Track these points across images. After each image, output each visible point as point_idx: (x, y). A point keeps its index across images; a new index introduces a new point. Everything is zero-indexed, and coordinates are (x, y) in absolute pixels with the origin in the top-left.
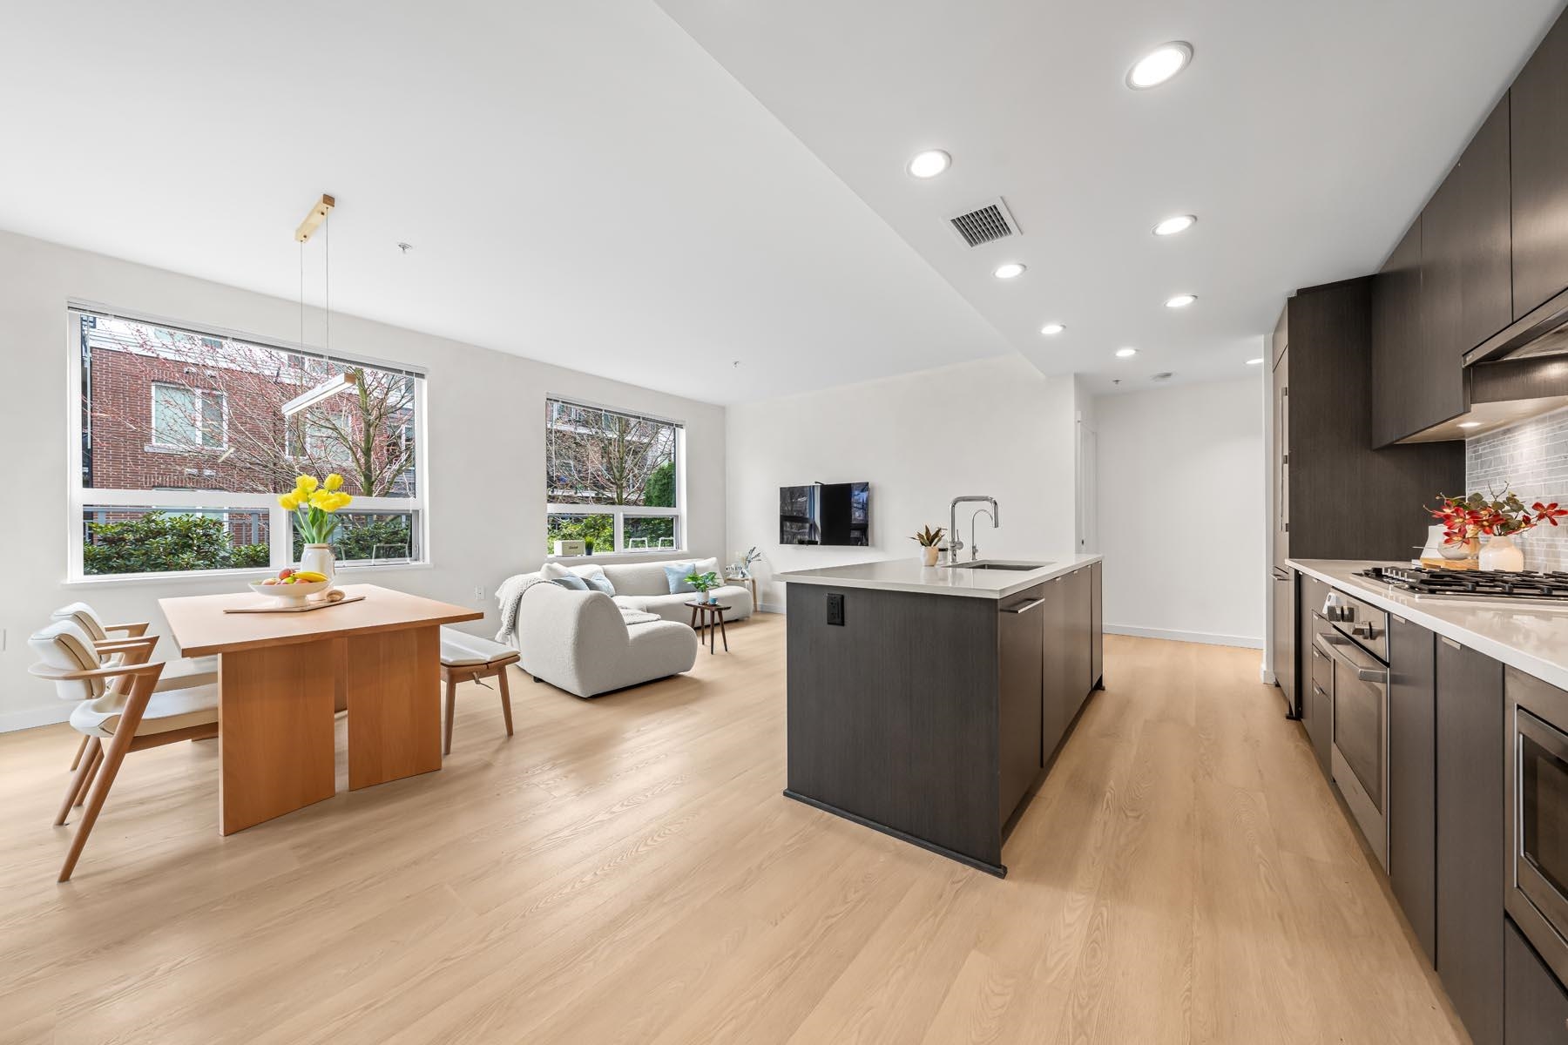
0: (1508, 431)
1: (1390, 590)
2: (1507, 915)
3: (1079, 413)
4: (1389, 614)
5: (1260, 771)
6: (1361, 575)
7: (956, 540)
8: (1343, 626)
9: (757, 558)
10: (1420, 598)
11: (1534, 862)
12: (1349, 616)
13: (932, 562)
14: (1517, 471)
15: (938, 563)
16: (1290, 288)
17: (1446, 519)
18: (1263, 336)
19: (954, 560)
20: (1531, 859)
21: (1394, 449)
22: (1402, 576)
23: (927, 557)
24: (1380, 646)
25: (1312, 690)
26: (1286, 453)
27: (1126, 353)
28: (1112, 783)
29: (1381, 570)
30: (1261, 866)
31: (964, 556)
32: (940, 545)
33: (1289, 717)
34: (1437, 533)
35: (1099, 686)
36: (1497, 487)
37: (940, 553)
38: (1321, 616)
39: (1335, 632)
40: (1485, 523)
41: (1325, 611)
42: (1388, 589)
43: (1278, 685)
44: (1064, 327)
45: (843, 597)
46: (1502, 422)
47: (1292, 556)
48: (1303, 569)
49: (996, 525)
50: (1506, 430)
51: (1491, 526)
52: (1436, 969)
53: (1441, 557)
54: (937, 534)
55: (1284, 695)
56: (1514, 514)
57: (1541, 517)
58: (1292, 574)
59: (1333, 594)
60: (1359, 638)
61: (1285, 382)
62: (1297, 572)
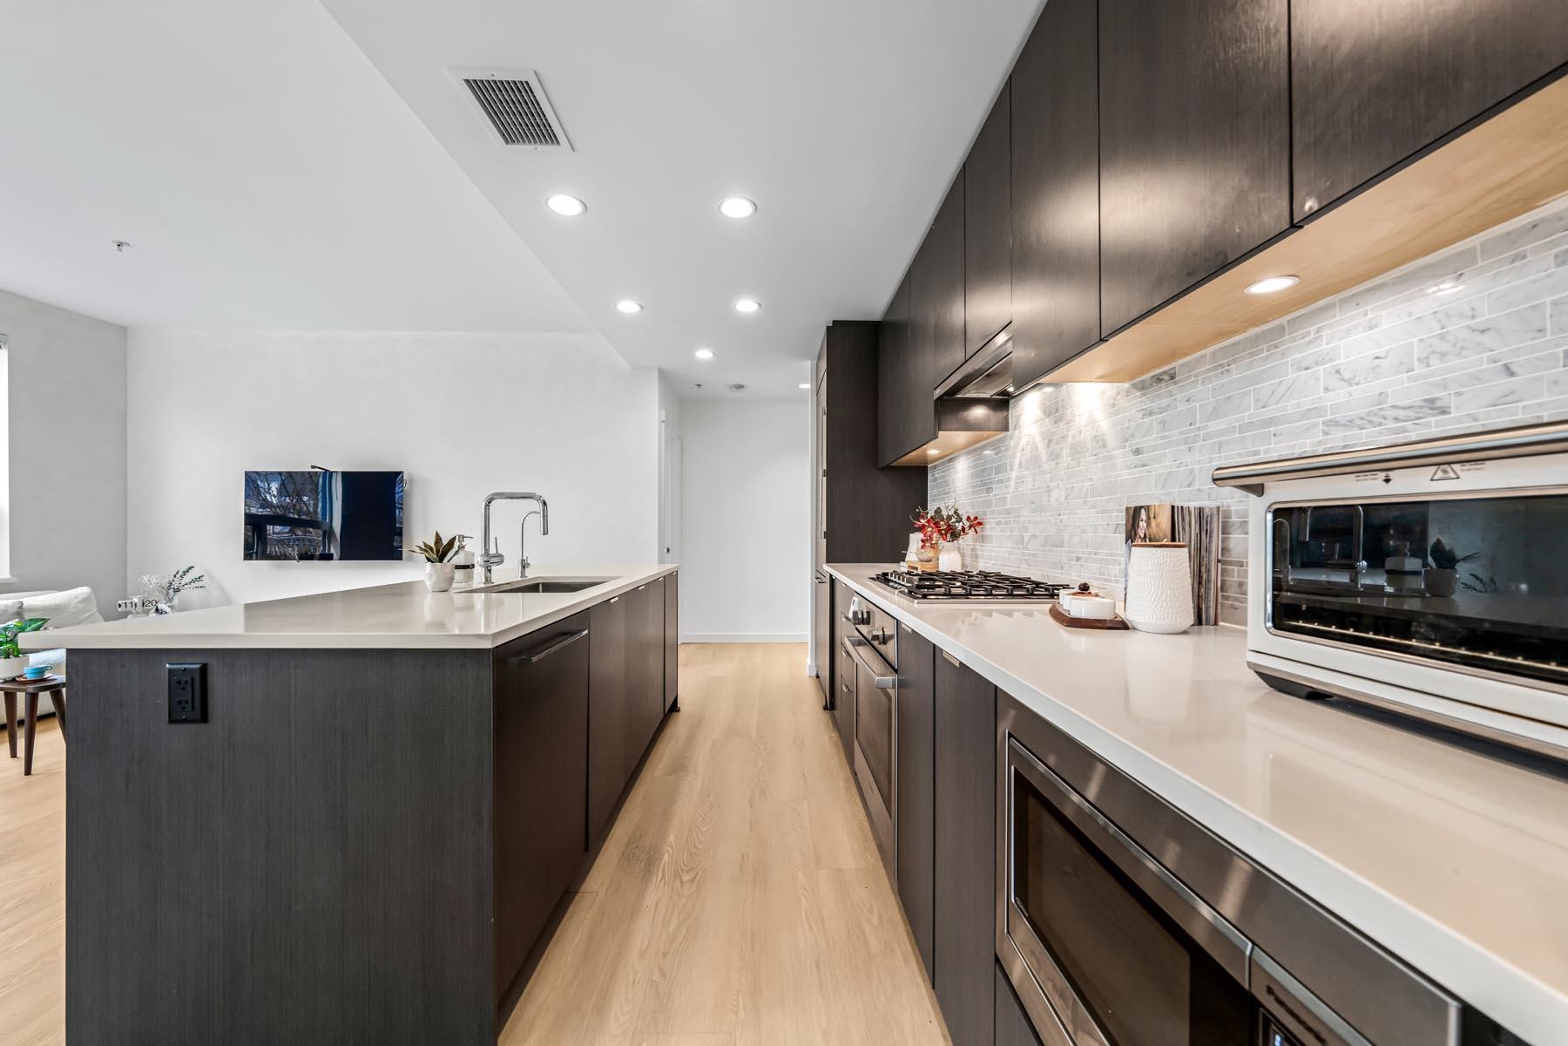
0: (951, 460)
1: (896, 596)
2: (997, 960)
3: (663, 412)
4: (897, 620)
5: (804, 775)
6: (873, 579)
7: (492, 551)
8: (864, 629)
9: (197, 584)
10: (918, 603)
11: (1023, 909)
12: (866, 620)
13: (443, 586)
14: (955, 491)
15: (454, 585)
16: (826, 319)
17: (922, 529)
18: (810, 362)
19: (487, 580)
20: (1021, 907)
21: (889, 469)
22: (903, 580)
23: (434, 578)
24: (890, 650)
25: (842, 688)
26: (825, 468)
27: (704, 354)
28: (671, 838)
29: (887, 574)
30: (803, 900)
31: (506, 573)
32: (460, 559)
33: (825, 708)
34: (915, 539)
35: (674, 708)
36: (951, 503)
37: (459, 574)
38: (847, 618)
39: (857, 634)
40: (943, 532)
41: (851, 616)
42: (894, 594)
43: (818, 677)
44: (642, 307)
45: (204, 669)
46: (951, 451)
47: (828, 561)
48: (836, 574)
49: (545, 532)
50: (948, 458)
51: (946, 534)
52: (933, 988)
53: (916, 559)
54: (451, 543)
55: (821, 684)
56: (957, 524)
57: (970, 527)
58: (828, 577)
59: (856, 598)
60: (876, 643)
61: (824, 404)
62: (831, 576)
